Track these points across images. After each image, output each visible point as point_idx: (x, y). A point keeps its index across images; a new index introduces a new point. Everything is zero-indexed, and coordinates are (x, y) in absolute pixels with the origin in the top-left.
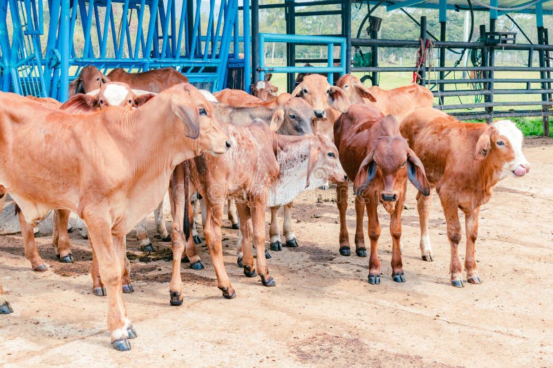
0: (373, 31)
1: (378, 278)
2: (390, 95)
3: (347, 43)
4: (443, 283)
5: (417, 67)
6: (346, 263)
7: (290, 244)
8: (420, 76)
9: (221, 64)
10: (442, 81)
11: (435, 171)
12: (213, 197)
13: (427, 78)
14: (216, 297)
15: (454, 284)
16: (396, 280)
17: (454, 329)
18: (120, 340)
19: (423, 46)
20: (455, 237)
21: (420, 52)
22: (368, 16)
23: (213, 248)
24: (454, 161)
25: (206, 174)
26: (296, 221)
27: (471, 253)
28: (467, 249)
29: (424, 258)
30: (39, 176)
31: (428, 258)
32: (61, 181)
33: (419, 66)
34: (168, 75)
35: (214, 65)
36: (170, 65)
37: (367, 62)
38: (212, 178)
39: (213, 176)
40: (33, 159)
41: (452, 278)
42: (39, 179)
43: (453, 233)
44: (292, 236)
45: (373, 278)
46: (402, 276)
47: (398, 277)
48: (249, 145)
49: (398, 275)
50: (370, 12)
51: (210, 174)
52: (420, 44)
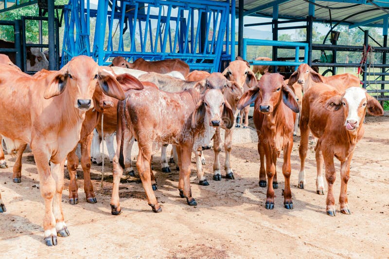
0: (334, 41)
1: (272, 205)
2: (327, 80)
3: (309, 46)
4: (321, 212)
5: (361, 64)
6: (260, 192)
7: (229, 177)
8: (363, 70)
9: (216, 58)
10: (384, 74)
11: (320, 130)
12: (143, 140)
13: (368, 71)
14: (148, 211)
15: (328, 213)
16: (286, 207)
17: (306, 249)
18: (48, 238)
19: (365, 50)
20: (330, 178)
21: (363, 54)
22: (331, 31)
23: (143, 176)
24: (331, 121)
25: (137, 123)
26: (245, 161)
27: (344, 191)
28: (341, 187)
29: (318, 192)
30: (7, 119)
31: (321, 193)
32: (21, 123)
33: (362, 63)
34: (175, 63)
35: (211, 59)
36: (180, 57)
37: (329, 61)
38: (142, 126)
39: (143, 125)
40: (4, 108)
41: (327, 209)
42: (8, 121)
43: (329, 175)
44: (230, 171)
45: (268, 205)
46: (291, 205)
47: (288, 205)
48: (176, 106)
49: (288, 203)
50: (332, 28)
51: (140, 123)
52: (363, 49)
